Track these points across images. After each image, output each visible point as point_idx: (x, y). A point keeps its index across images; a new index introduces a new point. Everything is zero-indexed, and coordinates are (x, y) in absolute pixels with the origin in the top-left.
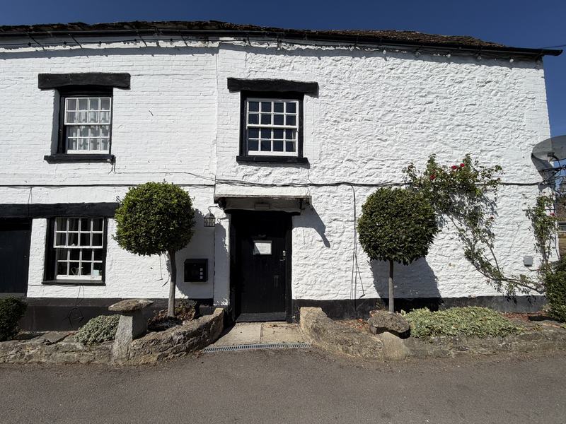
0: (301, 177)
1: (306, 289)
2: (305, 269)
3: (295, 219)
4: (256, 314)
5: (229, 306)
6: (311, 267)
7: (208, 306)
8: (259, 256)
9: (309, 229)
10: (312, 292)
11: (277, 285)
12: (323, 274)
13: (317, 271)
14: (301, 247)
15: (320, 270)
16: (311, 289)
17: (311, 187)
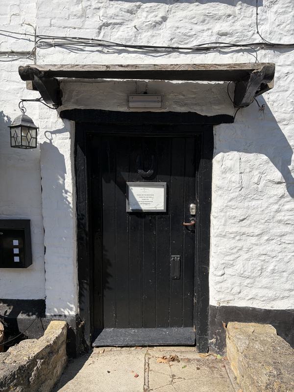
0: (238, 26)
1: (240, 285)
2: (240, 244)
3: (221, 132)
4: (133, 331)
5: (78, 318)
6: (254, 240)
7: (34, 317)
8: (139, 214)
9: (251, 156)
10: (253, 292)
11: (176, 274)
12: (280, 256)
13: (268, 248)
14: (232, 195)
15: (273, 246)
16: (251, 286)
17: (263, 52)
